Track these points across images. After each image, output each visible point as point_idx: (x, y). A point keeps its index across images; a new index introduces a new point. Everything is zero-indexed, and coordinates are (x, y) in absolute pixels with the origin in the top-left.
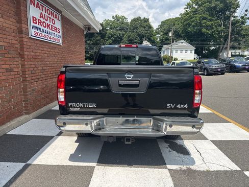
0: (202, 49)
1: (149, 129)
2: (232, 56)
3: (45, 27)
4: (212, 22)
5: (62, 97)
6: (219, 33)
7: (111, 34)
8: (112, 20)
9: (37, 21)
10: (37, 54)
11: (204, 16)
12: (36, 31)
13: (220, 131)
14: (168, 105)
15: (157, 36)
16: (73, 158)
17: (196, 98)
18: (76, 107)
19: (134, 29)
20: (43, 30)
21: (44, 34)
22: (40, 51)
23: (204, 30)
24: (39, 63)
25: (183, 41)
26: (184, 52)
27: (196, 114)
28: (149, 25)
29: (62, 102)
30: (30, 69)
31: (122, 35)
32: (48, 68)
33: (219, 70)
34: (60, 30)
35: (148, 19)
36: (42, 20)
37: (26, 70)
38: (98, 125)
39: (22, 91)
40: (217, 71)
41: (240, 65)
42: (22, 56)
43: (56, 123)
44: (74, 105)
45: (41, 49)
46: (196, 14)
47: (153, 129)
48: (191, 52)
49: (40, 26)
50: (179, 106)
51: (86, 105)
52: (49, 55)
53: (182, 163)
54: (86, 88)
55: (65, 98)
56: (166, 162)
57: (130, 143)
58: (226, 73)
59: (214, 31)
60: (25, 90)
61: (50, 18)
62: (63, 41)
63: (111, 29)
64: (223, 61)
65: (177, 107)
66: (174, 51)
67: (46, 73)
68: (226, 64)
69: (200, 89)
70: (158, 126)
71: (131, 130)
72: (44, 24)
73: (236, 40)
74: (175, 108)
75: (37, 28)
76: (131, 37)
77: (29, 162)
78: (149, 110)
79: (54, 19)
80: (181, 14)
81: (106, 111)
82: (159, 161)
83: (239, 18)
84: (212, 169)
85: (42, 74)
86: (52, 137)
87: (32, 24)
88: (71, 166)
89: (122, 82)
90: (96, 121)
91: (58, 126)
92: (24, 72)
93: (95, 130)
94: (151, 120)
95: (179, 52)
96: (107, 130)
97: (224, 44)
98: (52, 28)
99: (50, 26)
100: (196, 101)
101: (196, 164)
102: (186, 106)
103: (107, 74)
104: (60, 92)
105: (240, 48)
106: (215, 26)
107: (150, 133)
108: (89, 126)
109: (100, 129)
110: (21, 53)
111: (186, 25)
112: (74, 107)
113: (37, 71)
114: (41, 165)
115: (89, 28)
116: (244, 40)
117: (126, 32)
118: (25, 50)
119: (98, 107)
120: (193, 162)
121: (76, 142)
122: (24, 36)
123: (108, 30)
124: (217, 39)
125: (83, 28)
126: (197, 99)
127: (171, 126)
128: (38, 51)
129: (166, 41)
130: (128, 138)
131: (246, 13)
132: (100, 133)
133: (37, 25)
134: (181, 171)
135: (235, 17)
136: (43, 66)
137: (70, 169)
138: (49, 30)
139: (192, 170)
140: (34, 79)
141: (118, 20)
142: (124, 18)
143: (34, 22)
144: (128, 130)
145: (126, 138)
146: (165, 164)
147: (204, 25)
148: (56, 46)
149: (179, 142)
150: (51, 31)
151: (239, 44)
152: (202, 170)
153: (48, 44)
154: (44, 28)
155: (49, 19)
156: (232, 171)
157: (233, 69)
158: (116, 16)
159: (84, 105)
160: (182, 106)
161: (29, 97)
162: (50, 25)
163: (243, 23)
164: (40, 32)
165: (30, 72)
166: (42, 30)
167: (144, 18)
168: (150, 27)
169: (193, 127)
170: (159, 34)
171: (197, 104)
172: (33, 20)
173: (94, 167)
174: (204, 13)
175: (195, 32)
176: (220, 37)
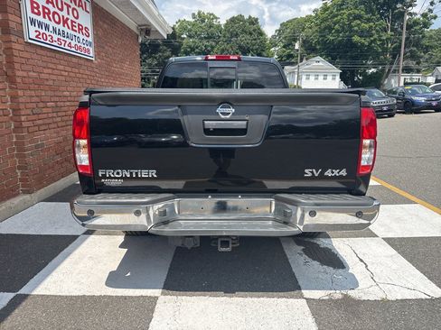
0: (353, 73)
1: (269, 219)
2: (406, 84)
3: (59, 23)
4: (372, 24)
5: (83, 158)
6: (383, 44)
7: (190, 47)
8: (192, 20)
9: (41, 9)
10: (43, 76)
11: (357, 12)
12: (40, 30)
13: (398, 220)
14: (306, 171)
15: (273, 49)
16: (113, 279)
17: (363, 156)
18: (115, 178)
19: (231, 37)
20: (54, 29)
21: (56, 37)
22: (50, 71)
23: (356, 38)
24: (49, 93)
25: (318, 58)
26: (321, 78)
27: (362, 188)
28: (259, 29)
29: (83, 167)
30: (29, 105)
31: (209, 48)
32: (68, 103)
33: (385, 108)
34: (90, 32)
35: (257, 19)
36: (52, 10)
37: (22, 106)
38: (164, 213)
39: (14, 150)
40: (382, 111)
41: (422, 100)
42: (11, 80)
43: (73, 213)
44: (110, 173)
45: (51, 65)
46: (343, 9)
47: (275, 220)
48: (334, 79)
49: (46, 21)
50: (328, 173)
51: (137, 173)
52: (68, 79)
53: (332, 285)
54: (145, 138)
55: (91, 159)
56: (300, 283)
57: (229, 249)
58: (396, 115)
59: (375, 39)
60: (20, 146)
61: (68, 6)
62: (97, 54)
63: (190, 36)
64: (391, 92)
65: (326, 174)
66: (304, 77)
67: (64, 114)
68: (397, 99)
69: (373, 136)
70: (285, 214)
71: (231, 223)
72: (56, 16)
73: (413, 56)
74: (322, 177)
75: (40, 24)
76: (226, 52)
77: (23, 291)
78: (265, 182)
79: (76, 7)
80: (315, 11)
81: (180, 184)
82: (286, 284)
83: (419, 16)
84: (391, 297)
85: (55, 115)
86: (74, 238)
87: (30, 15)
88: (110, 296)
89: (210, 124)
90: (157, 207)
91: (78, 217)
92: (16, 111)
93: (157, 225)
94: (271, 203)
95: (312, 78)
96: (181, 225)
97: (392, 63)
98: (73, 26)
99: (69, 22)
100: (364, 163)
101: (361, 286)
102: (344, 173)
103: (179, 106)
104: (79, 146)
105: (418, 71)
106: (377, 31)
107: (270, 228)
108: (143, 216)
109: (166, 223)
110: (10, 73)
111: (325, 28)
112: (110, 177)
113: (45, 110)
114: (48, 296)
115: (147, 30)
116: (427, 56)
117: (217, 43)
118: (17, 66)
119: (161, 177)
120: (355, 284)
121: (122, 246)
122: (13, 38)
123: (184, 38)
124: (378, 54)
125: (135, 30)
126: (366, 157)
127: (313, 214)
128: (46, 71)
129: (288, 59)
130: (225, 240)
131: (431, 7)
132: (167, 230)
133: (40, 18)
134: (331, 302)
135: (411, 14)
136: (57, 99)
137: (107, 305)
138: (66, 29)
139: (353, 300)
140: (39, 126)
141: (203, 21)
142: (213, 17)
143: (33, 12)
144: (225, 223)
145: (219, 240)
146: (299, 288)
147: (356, 28)
148: (82, 62)
149: (322, 242)
150: (70, 32)
151: (418, 63)
152: (372, 298)
153: (66, 58)
154: (56, 25)
155: (65, 7)
156: (432, 300)
157: (409, 107)
158: (199, 13)
159: (131, 173)
160: (336, 172)
161: (30, 159)
162: (68, 19)
163: (426, 25)
164: (48, 33)
165: (29, 112)
166: (51, 29)
167: (250, 17)
168: (261, 34)
169: (359, 215)
170: (276, 45)
171: (366, 167)
172: (32, 8)
173: (157, 298)
174: (356, 8)
175: (340, 41)
176: (385, 51)
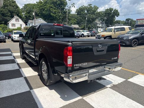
4: (56, 10)
6: (59, 17)
11: (51, 6)
14: (112, 58)
15: (22, 13)
23: (52, 14)
25: (40, 19)
28: (17, 5)
35: (15, 1)
44: (77, 65)
46: (47, 4)
53: (109, 83)
56: (104, 85)
59: (57, 15)
76: (3, 12)
80: (37, 2)
83: (67, 10)
84: (119, 83)
88: (71, 103)
89: (98, 49)
101: (113, 82)
103: (92, 45)
106: (57, 13)
111: (42, 9)
124: (58, 20)
134: (113, 87)
147: (51, 11)
156: (125, 81)
159: (82, 64)
163: (69, 13)
173: (83, 99)
174: (51, 4)
175: (47, 14)
176: (60, 19)
